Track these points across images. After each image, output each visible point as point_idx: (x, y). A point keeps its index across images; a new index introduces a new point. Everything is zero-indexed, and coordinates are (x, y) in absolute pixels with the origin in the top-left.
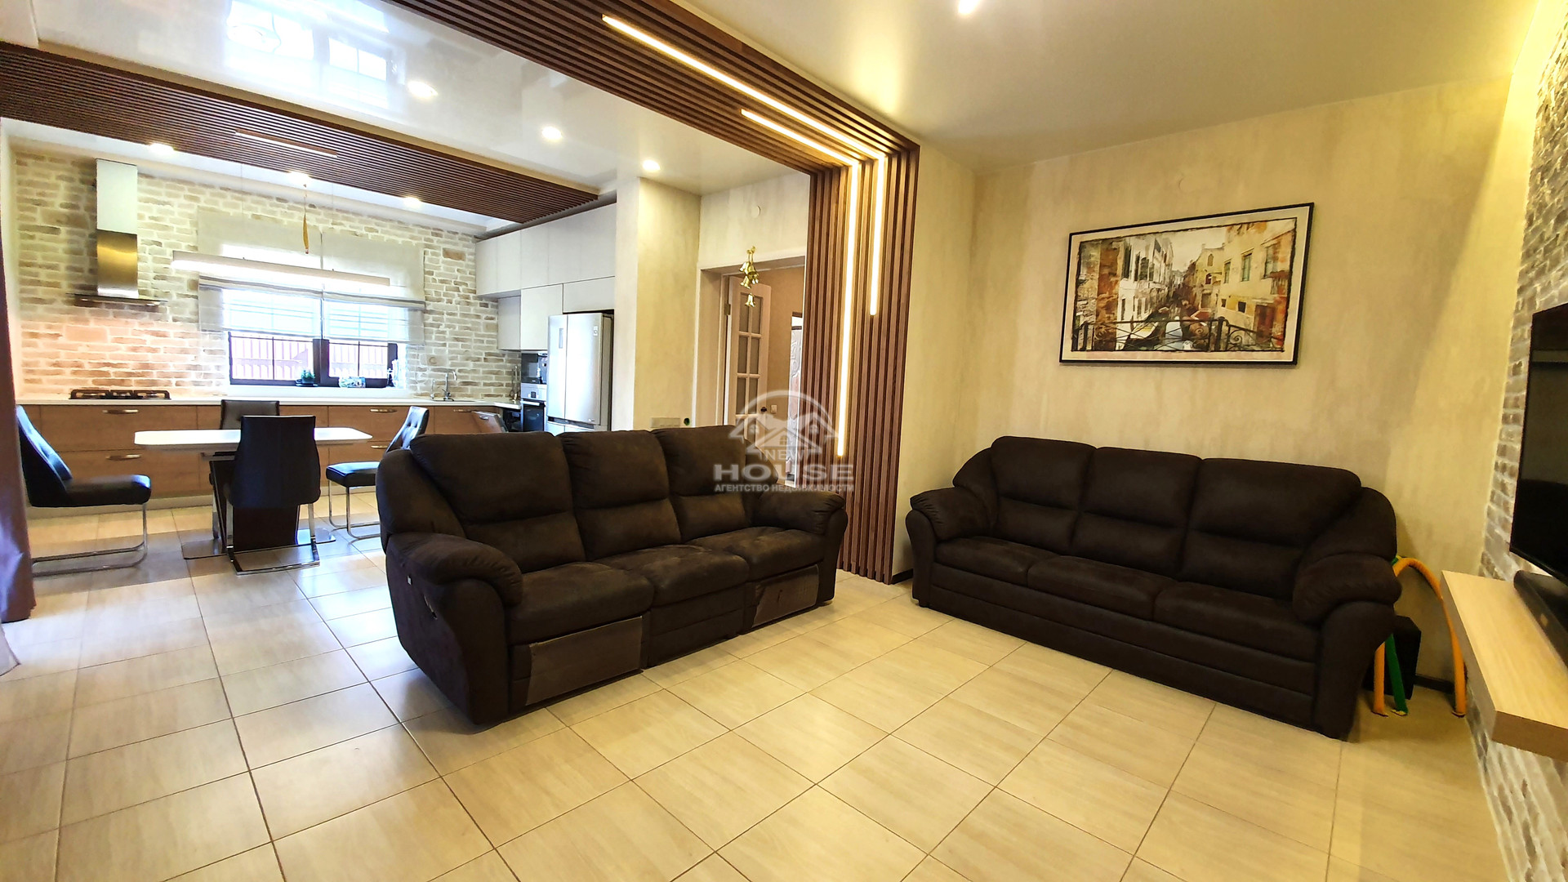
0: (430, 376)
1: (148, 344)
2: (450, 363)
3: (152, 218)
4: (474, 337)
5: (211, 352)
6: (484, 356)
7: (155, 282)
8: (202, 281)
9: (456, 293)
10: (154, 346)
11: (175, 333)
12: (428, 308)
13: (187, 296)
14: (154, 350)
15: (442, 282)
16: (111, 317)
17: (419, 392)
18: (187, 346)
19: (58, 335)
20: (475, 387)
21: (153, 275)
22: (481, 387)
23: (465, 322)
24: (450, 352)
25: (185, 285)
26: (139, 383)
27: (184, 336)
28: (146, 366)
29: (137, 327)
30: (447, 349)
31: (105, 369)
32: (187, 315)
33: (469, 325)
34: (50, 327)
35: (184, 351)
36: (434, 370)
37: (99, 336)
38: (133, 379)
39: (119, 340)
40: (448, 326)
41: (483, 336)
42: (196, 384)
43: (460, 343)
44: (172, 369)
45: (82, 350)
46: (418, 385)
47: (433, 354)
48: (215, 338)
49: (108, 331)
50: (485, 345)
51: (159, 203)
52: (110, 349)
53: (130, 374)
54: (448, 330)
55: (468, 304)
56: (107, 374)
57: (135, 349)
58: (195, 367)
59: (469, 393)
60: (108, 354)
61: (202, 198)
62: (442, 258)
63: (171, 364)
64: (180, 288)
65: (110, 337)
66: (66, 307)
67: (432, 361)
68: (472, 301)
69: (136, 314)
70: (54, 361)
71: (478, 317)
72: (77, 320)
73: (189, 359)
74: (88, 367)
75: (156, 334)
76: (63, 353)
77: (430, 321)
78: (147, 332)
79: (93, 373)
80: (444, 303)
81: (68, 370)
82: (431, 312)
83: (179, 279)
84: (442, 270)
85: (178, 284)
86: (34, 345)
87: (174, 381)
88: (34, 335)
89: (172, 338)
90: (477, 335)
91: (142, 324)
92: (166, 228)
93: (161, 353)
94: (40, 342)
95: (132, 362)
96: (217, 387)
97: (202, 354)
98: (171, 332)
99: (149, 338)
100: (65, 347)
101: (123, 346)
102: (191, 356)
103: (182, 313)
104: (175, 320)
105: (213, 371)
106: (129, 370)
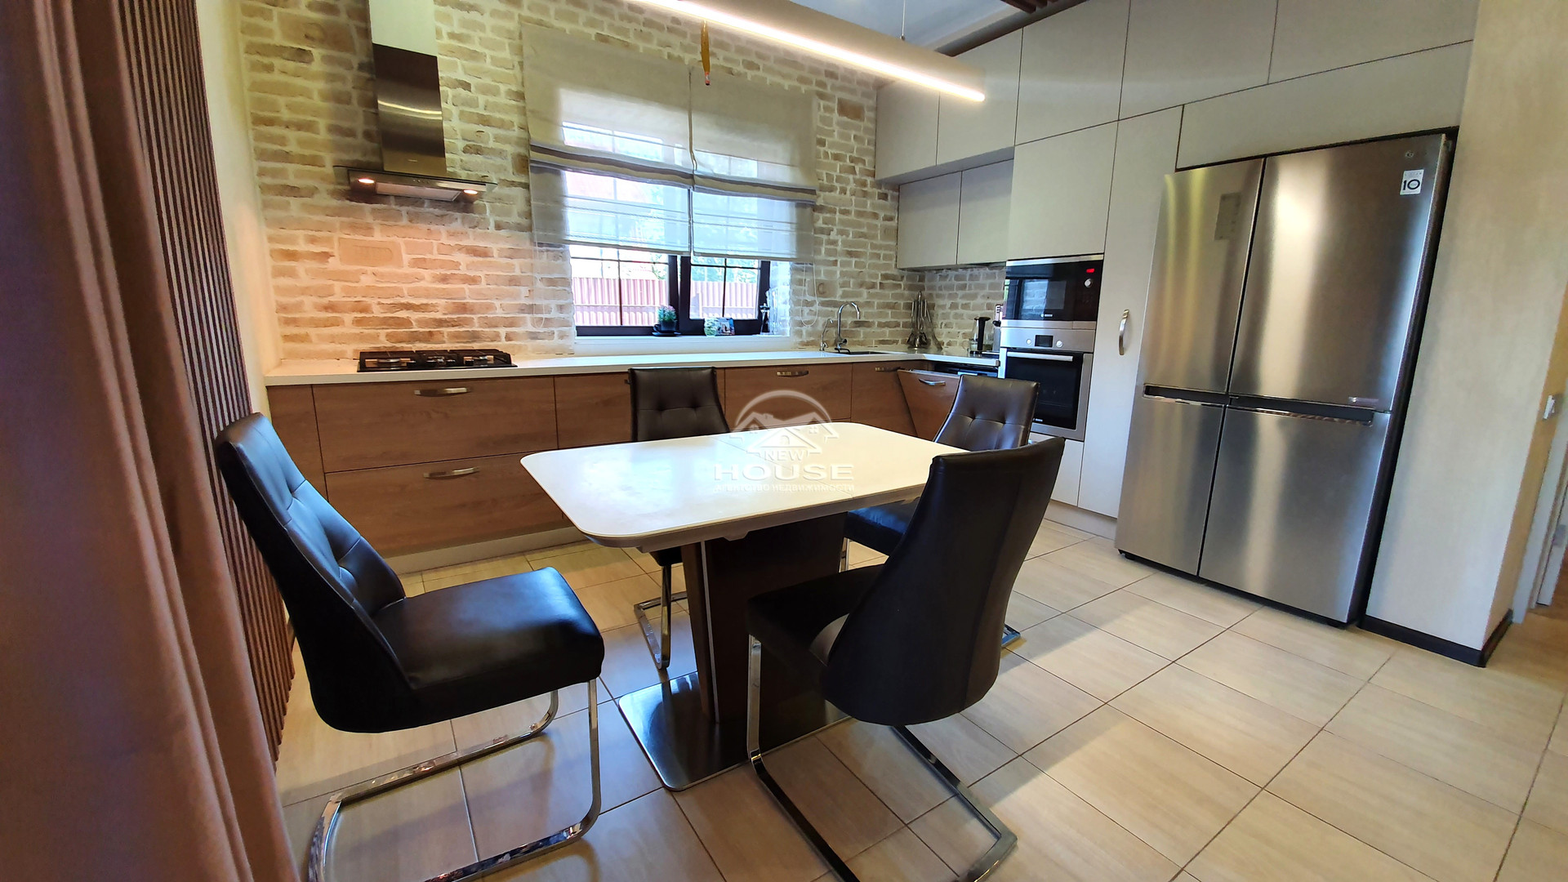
0: (820, 314)
1: (463, 270)
3: (452, 36)
4: (869, 251)
5: (551, 282)
6: (878, 281)
7: (465, 157)
8: (534, 155)
9: (851, 177)
10: (471, 273)
11: (500, 250)
12: (820, 202)
13: (513, 184)
14: (473, 280)
15: (836, 157)
16: (405, 221)
17: (805, 339)
18: (517, 272)
19: (326, 256)
20: (868, 330)
21: (461, 144)
22: (875, 329)
23: (860, 225)
24: (843, 274)
25: (508, 164)
26: (456, 337)
27: (513, 254)
28: (463, 308)
29: (445, 240)
30: (838, 269)
31: (403, 314)
32: (515, 219)
33: (865, 230)
34: (313, 240)
35: (513, 281)
36: (823, 304)
37: (388, 255)
38: (446, 330)
39: (418, 263)
40: (841, 233)
41: (880, 247)
42: (534, 336)
43: (854, 260)
44: (499, 313)
45: (366, 281)
46: (804, 329)
47: (822, 277)
48: (556, 258)
49: (403, 248)
50: (882, 262)
52: (406, 278)
53: (441, 323)
54: (840, 239)
55: (865, 194)
56: (406, 322)
57: (444, 279)
58: (531, 309)
59: (861, 338)
60: (405, 287)
62: (836, 116)
63: (497, 303)
64: (501, 168)
65: (406, 258)
66: (335, 203)
67: (821, 289)
68: (868, 189)
69: (442, 216)
70: (325, 301)
71: (875, 216)
72: (354, 227)
73: (522, 296)
74: (377, 312)
75: (474, 251)
76: (338, 286)
77: (820, 224)
78: (460, 248)
79: (385, 322)
80: (836, 194)
81: (348, 318)
82: (820, 209)
83: (500, 153)
84: (836, 138)
85: (499, 161)
86: (291, 273)
87: (503, 331)
88: (292, 256)
89: (496, 258)
90: (874, 246)
91: (451, 234)
92: (474, 55)
93: (483, 285)
94: (301, 267)
95: (442, 302)
96: (561, 342)
97: (539, 285)
98: (495, 247)
99: (462, 258)
100: (340, 276)
101: (427, 273)
102: (524, 290)
103: (508, 213)
104: (498, 227)
105: (554, 314)
106: (439, 316)
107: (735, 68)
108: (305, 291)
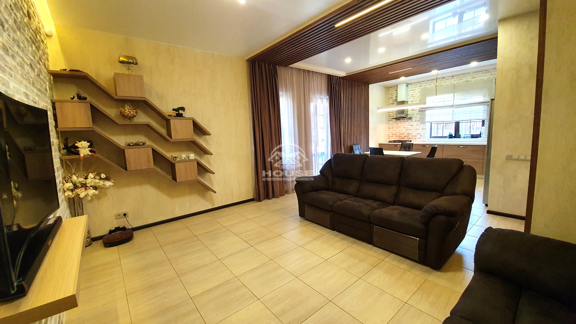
1: (409, 128)
3: (411, 95)
5: (423, 129)
7: (411, 112)
8: (421, 109)
10: (410, 129)
13: (418, 114)
14: (410, 130)
18: (417, 128)
19: (393, 128)
21: (410, 110)
25: (418, 111)
26: (407, 138)
27: (417, 125)
28: (409, 134)
29: (407, 124)
31: (401, 135)
32: (418, 119)
34: (392, 126)
35: (417, 129)
37: (400, 127)
39: (403, 128)
42: (419, 138)
44: (414, 135)
45: (397, 131)
48: (424, 125)
49: (402, 126)
51: (413, 90)
52: (402, 130)
53: (405, 136)
56: (401, 136)
57: (407, 130)
58: (418, 134)
60: (401, 131)
61: (423, 85)
63: (414, 133)
64: (417, 112)
65: (402, 127)
69: (408, 121)
70: (392, 134)
72: (396, 124)
73: (418, 132)
74: (398, 135)
75: (411, 125)
76: (394, 132)
78: (409, 125)
79: (399, 136)
81: (395, 136)
85: (416, 111)
86: (389, 130)
87: (414, 137)
88: (390, 128)
89: (414, 126)
91: (408, 123)
92: (414, 96)
93: (412, 130)
94: (390, 129)
95: (406, 133)
96: (424, 139)
97: (421, 130)
98: (414, 124)
99: (409, 127)
100: (394, 130)
101: (404, 129)
102: (418, 131)
103: (417, 119)
104: (415, 121)
105: (423, 134)
106: (405, 135)
107: (469, 80)
108: (390, 132)
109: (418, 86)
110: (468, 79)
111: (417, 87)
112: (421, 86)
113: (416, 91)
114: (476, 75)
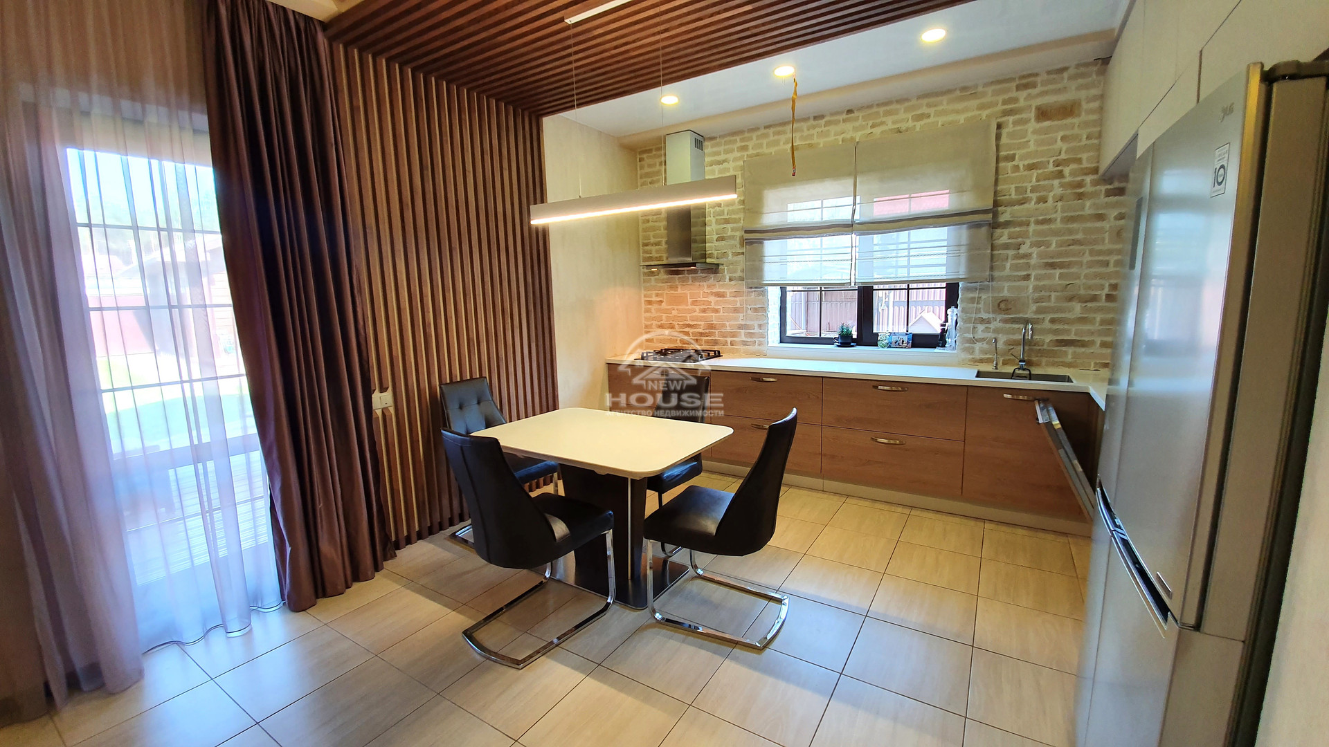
0: (996, 331)
1: (713, 306)
2: (1034, 307)
4: (1087, 258)
5: (756, 310)
6: (1106, 291)
7: (717, 244)
8: (746, 236)
9: (1056, 182)
10: (717, 307)
11: (730, 293)
12: (1002, 219)
13: (739, 253)
14: (717, 311)
15: (1031, 167)
16: (690, 282)
17: (978, 356)
18: (738, 305)
19: (661, 302)
20: (1083, 350)
21: (715, 237)
22: (1096, 349)
23: (1071, 232)
24: (1036, 289)
25: (737, 242)
26: (707, 342)
27: (737, 294)
28: (712, 326)
29: (706, 290)
30: (1031, 284)
32: (739, 274)
33: (1079, 236)
34: (657, 295)
35: (736, 310)
36: (1006, 321)
37: (679, 300)
38: (704, 338)
39: (694, 303)
40: (1038, 244)
41: (1110, 252)
42: (744, 343)
43: (1058, 272)
44: (728, 329)
45: (674, 313)
46: (978, 346)
47: (1006, 293)
48: (759, 295)
49: (689, 295)
50: (1111, 269)
51: (719, 163)
52: (689, 311)
53: (701, 334)
54: (1035, 251)
55: (1080, 196)
57: (704, 311)
58: (741, 327)
60: (689, 315)
61: (750, 144)
62: (1033, 125)
63: (727, 323)
64: (734, 246)
65: (690, 301)
66: (666, 277)
67: (1002, 306)
68: (1089, 188)
69: (706, 277)
71: (1100, 217)
72: (671, 287)
73: (740, 319)
75: (718, 295)
76: (664, 316)
77: (1004, 239)
78: (712, 294)
80: (1032, 205)
82: (1007, 224)
83: (733, 237)
84: (1032, 147)
85: (732, 242)
86: (650, 311)
87: (729, 340)
88: (650, 303)
89: (729, 298)
91: (709, 287)
93: (721, 313)
94: (653, 308)
95: (702, 323)
96: (760, 347)
97: (749, 312)
98: (728, 292)
99: (712, 299)
100: (666, 311)
101: (697, 308)
102: (741, 315)
103: (735, 272)
104: (730, 280)
105: (756, 330)
106: (701, 330)
107: (903, 126)
108: (654, 319)
109: (735, 147)
110: (902, 121)
111: (732, 151)
112: (744, 148)
113: (731, 165)
114: (929, 106)
